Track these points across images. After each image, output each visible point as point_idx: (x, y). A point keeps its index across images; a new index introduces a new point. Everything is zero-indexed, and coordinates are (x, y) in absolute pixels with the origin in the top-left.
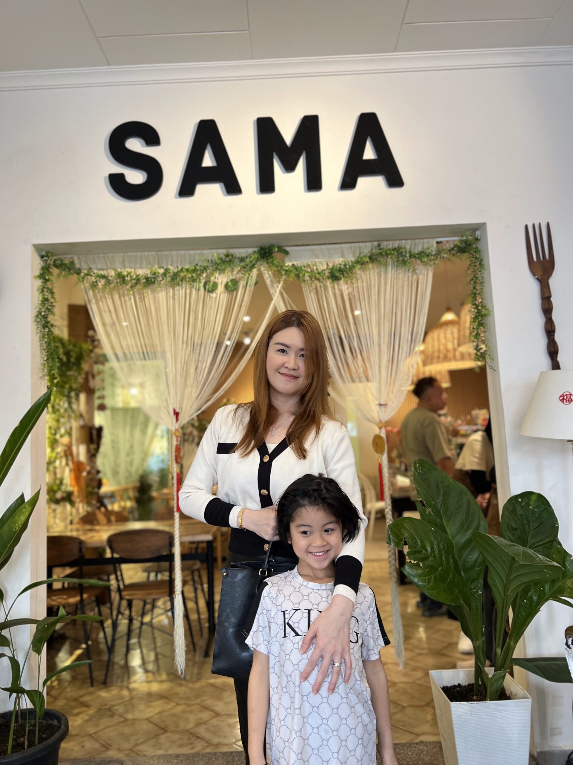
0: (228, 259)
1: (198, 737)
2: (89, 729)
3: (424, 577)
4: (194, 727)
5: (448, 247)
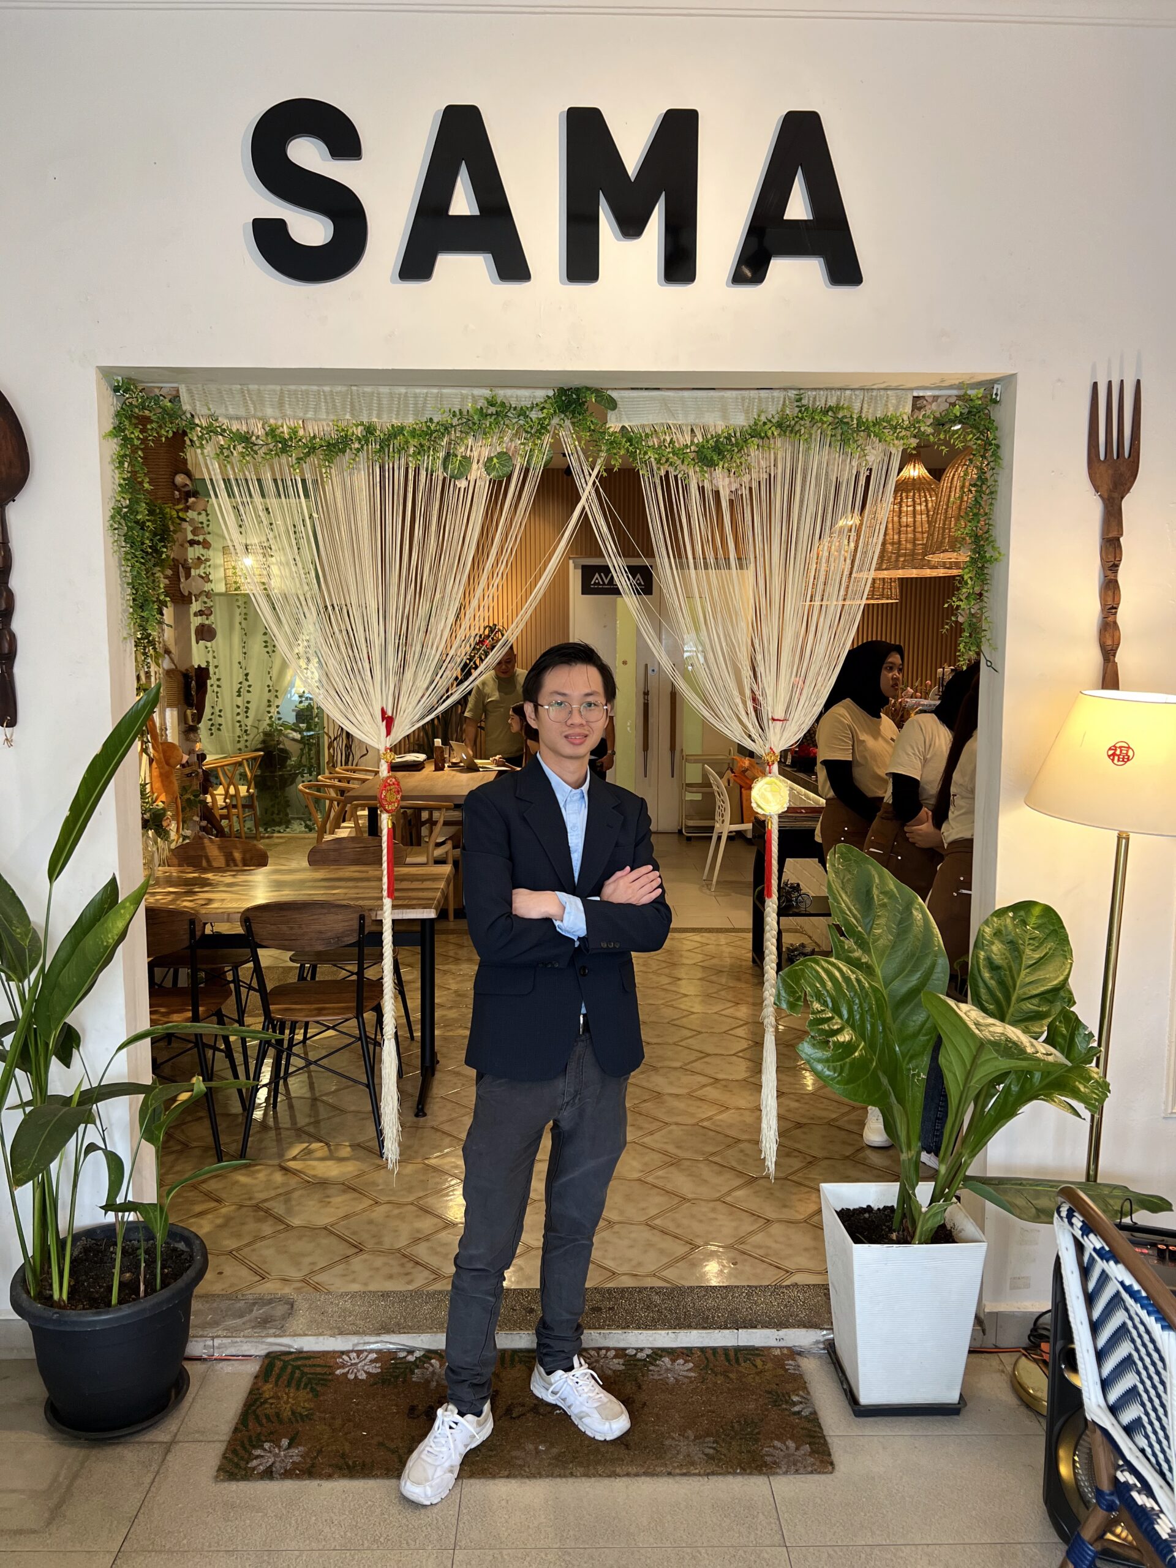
0: (492, 410)
1: (417, 1263)
2: (226, 1242)
3: (833, 1062)
4: (408, 1246)
5: (936, 409)
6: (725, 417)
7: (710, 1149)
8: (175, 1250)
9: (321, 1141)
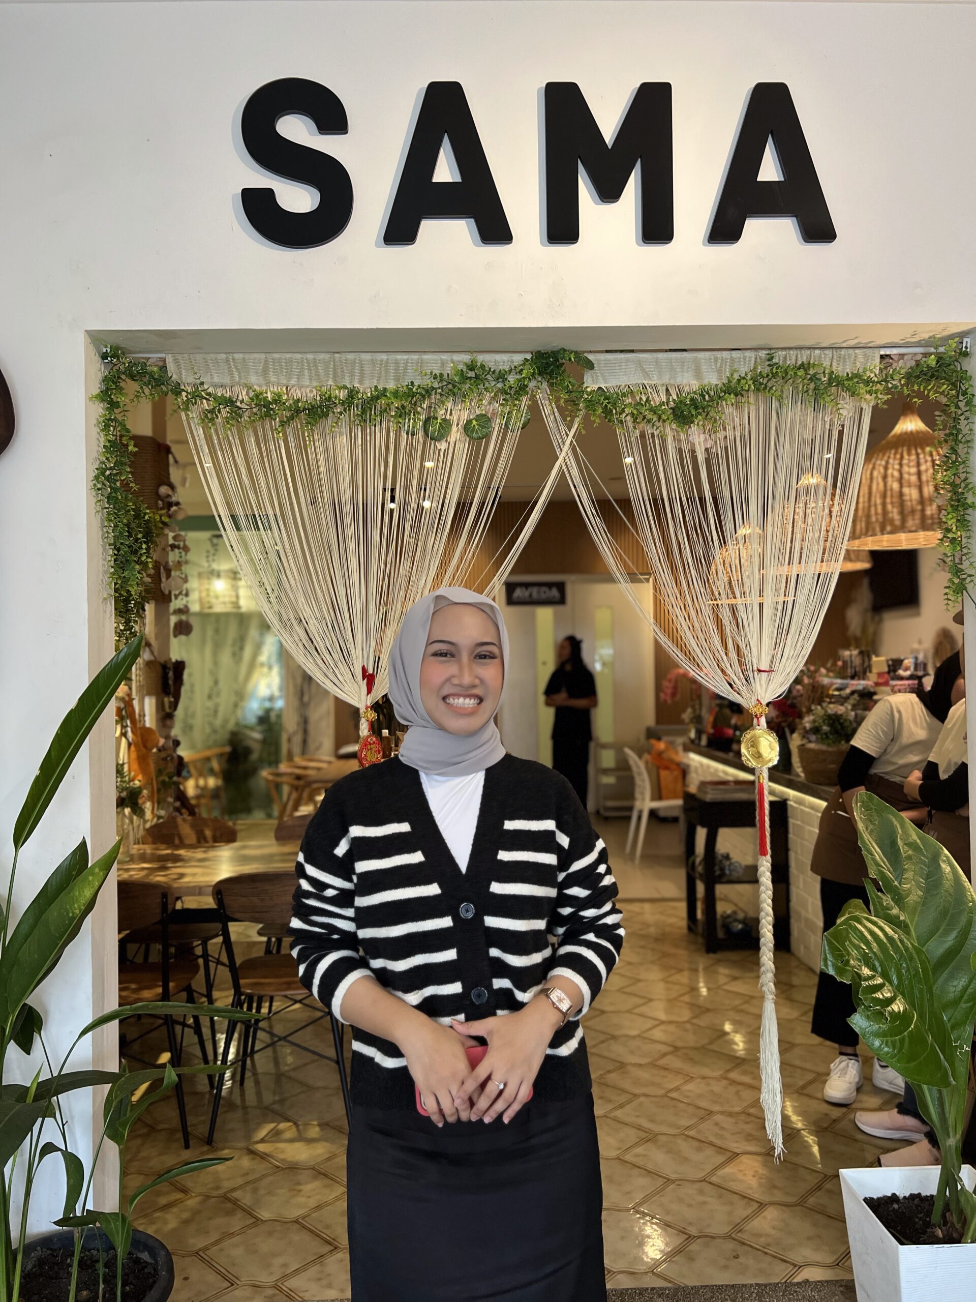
0: (473, 374)
3: (891, 1036)
5: (903, 366)
6: (698, 374)
7: (685, 1122)
8: (137, 1261)
9: (289, 1121)
